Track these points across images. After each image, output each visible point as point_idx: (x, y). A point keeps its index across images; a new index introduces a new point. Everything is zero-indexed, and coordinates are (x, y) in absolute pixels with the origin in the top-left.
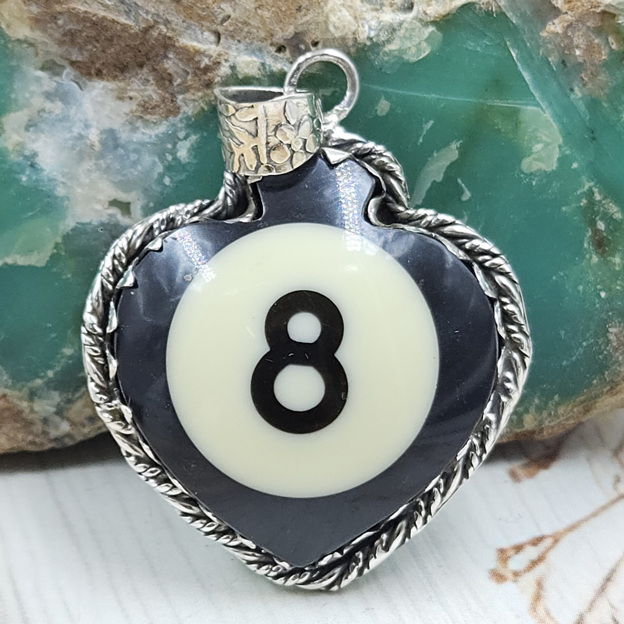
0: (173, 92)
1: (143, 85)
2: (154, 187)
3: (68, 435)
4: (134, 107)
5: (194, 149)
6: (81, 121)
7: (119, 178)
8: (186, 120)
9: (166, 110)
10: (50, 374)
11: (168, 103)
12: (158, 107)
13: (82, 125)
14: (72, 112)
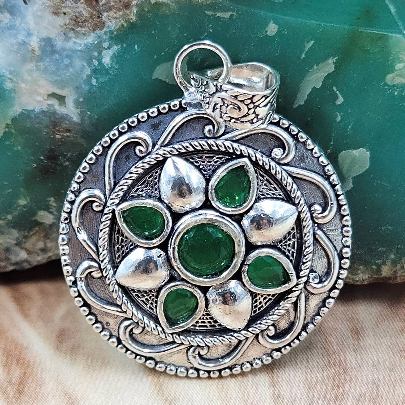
0: (100, 10)
1: (75, 3)
2: (83, 86)
3: (26, 261)
4: (68, 21)
5: (115, 57)
6: (25, 30)
7: (56, 78)
8: (110, 33)
9: (93, 24)
10: (10, 217)
11: (95, 19)
12: (87, 21)
13: (26, 33)
14: (18, 23)
